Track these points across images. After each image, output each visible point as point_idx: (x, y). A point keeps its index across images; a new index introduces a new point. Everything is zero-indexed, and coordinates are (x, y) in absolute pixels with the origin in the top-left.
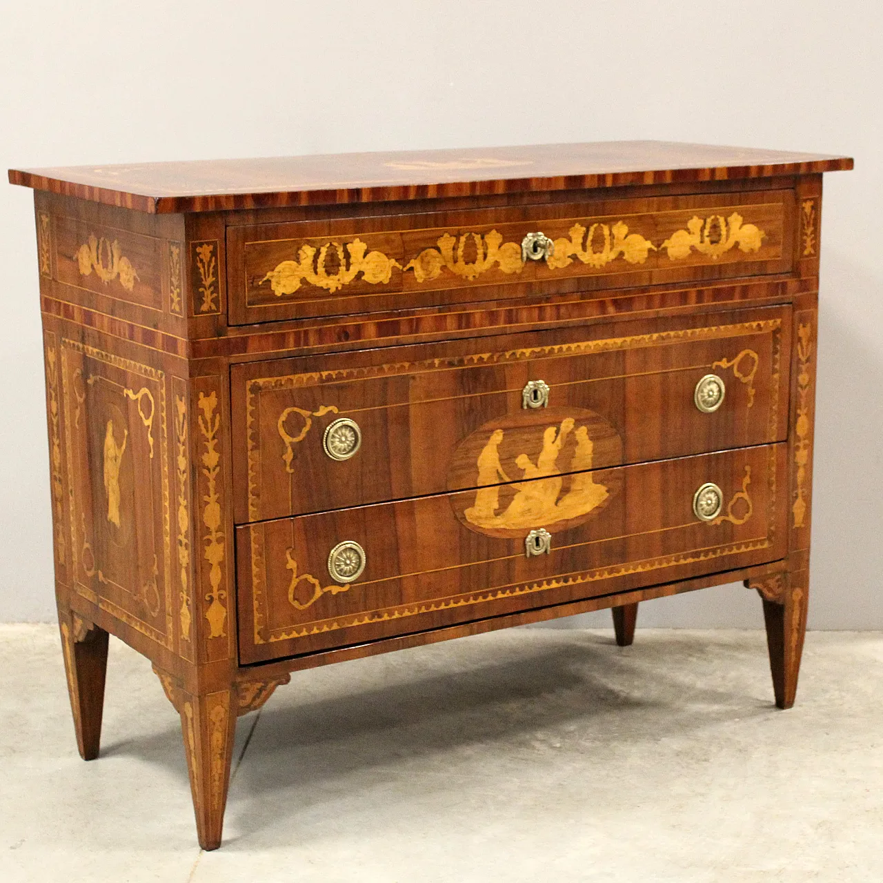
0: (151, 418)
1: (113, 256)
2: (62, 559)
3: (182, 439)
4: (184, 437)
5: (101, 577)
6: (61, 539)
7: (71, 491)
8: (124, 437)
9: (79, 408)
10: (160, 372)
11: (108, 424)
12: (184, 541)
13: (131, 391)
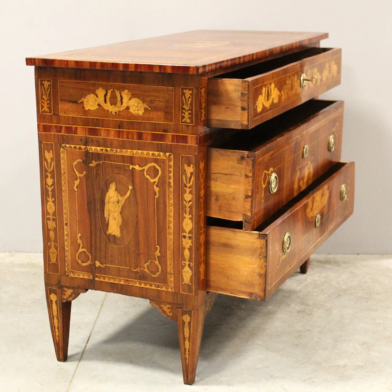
0: (158, 177)
1: (122, 99)
2: (53, 260)
3: (188, 185)
4: (191, 183)
5: (98, 264)
6: (53, 250)
7: (66, 224)
8: (129, 190)
9: (78, 180)
10: (168, 154)
11: (111, 185)
12: (187, 235)
13: (137, 166)
